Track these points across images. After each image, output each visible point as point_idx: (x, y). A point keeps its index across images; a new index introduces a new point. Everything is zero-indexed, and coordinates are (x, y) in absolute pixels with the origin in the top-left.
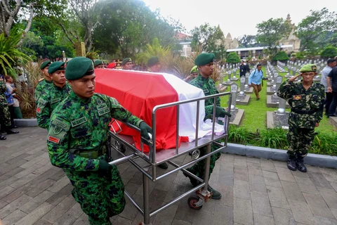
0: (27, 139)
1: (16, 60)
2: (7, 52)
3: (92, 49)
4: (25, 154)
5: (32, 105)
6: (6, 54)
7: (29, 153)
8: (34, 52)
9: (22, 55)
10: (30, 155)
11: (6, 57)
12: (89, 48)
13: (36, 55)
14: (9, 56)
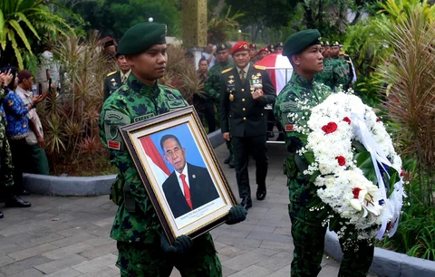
0: (47, 223)
1: (42, 32)
2: (26, 14)
3: (224, 11)
4: (39, 256)
5: (66, 143)
6: (22, 17)
7: (48, 255)
8: (81, 20)
9: (56, 22)
10: (50, 260)
11: (22, 24)
12: (218, 9)
13: (86, 28)
14: (28, 24)
